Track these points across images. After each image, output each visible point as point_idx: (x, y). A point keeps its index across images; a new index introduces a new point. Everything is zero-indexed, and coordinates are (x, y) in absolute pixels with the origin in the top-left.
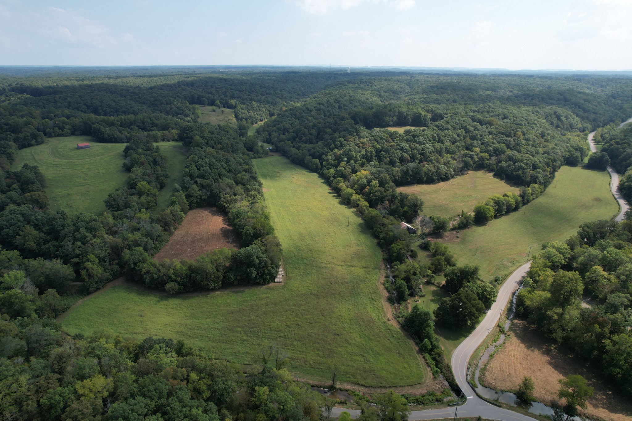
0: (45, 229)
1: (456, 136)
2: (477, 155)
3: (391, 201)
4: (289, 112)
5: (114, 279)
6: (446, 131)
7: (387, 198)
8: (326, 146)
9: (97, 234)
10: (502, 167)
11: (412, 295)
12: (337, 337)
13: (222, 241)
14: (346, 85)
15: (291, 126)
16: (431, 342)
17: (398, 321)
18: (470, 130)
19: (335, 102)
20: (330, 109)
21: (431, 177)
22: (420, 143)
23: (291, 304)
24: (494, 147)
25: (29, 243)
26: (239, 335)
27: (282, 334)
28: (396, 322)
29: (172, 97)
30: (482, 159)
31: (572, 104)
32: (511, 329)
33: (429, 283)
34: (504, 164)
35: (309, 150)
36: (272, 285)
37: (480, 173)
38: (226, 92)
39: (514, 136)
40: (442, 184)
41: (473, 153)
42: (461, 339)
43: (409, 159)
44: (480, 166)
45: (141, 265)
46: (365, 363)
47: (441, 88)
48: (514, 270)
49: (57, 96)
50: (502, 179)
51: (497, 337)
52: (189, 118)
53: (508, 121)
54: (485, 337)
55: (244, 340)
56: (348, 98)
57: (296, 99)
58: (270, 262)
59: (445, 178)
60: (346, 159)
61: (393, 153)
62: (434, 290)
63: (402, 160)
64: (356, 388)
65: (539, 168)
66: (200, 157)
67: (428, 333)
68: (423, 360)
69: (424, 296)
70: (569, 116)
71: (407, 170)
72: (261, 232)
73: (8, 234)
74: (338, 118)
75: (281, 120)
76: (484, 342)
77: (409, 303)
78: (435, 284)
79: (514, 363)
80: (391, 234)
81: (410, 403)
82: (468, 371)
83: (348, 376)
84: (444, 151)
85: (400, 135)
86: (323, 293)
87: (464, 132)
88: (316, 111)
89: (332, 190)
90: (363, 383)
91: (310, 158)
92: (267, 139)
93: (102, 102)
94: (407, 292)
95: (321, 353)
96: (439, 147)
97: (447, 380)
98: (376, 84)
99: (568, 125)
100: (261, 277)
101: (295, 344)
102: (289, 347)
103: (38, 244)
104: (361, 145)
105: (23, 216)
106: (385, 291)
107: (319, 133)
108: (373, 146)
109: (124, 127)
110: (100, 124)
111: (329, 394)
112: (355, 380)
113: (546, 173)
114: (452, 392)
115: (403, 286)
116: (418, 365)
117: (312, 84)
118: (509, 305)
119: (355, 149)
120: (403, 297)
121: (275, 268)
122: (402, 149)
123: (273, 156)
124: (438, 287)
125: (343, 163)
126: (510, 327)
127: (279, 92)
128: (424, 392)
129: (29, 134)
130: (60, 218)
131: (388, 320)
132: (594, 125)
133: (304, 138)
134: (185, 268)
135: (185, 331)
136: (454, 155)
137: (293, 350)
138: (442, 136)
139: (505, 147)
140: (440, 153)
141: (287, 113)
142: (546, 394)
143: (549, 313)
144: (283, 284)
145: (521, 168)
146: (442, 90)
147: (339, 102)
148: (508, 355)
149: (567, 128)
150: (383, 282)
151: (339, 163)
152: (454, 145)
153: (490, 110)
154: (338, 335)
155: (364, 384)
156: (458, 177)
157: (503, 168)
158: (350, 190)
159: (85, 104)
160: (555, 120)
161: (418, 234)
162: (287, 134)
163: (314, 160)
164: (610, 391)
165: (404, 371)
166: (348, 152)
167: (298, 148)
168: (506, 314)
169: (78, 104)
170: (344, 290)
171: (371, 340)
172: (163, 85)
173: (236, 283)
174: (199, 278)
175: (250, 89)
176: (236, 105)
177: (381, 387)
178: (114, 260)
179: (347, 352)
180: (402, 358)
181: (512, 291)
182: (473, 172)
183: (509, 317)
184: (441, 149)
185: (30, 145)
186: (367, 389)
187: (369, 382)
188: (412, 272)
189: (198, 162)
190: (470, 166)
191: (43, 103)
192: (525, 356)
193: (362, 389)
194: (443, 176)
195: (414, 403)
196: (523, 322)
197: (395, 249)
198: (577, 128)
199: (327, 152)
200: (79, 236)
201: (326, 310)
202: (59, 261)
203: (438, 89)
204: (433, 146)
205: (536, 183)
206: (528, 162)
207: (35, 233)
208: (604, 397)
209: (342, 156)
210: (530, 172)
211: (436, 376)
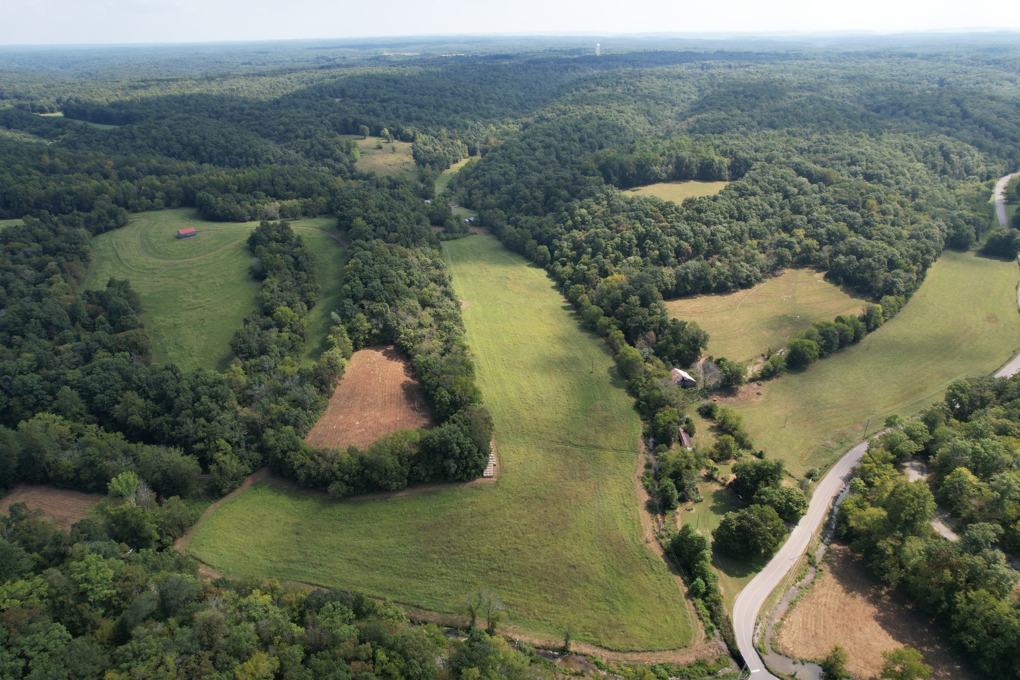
0: (152, 393)
1: (768, 207)
2: (799, 243)
3: (659, 332)
4: (500, 152)
5: (254, 472)
6: (752, 199)
7: (652, 326)
8: (558, 222)
9: (226, 404)
10: (838, 264)
11: (683, 500)
12: (572, 570)
13: (405, 406)
14: (593, 91)
15: (503, 179)
16: (705, 581)
17: (661, 544)
18: (792, 192)
19: (574, 131)
20: (566, 144)
21: (724, 283)
22: (708, 224)
23: (507, 515)
24: (828, 229)
25: (133, 417)
26: (435, 565)
27: (495, 566)
28: (658, 546)
29: (312, 123)
30: (807, 249)
31: (975, 122)
32: (825, 559)
33: (709, 478)
34: (842, 259)
35: (532, 229)
36: (479, 481)
37: (803, 273)
38: (397, 109)
39: (864, 206)
40: (741, 294)
41: (793, 240)
42: (750, 576)
43: (690, 251)
44: (804, 261)
45: (291, 454)
46: (611, 613)
47: (751, 96)
48: (841, 456)
49: (135, 127)
50: (837, 284)
51: (803, 572)
52: (341, 165)
53: (858, 168)
54: (785, 573)
55: (442, 574)
56: (595, 122)
57: (512, 116)
58: (476, 450)
59: (746, 284)
60: (590, 250)
61: (665, 240)
62: (717, 491)
63: (679, 253)
64: (598, 651)
65: (898, 266)
66: (365, 263)
67: (702, 569)
68: (693, 608)
69: (701, 501)
70: (966, 152)
71: (686, 274)
72: (462, 400)
73: (103, 402)
74: (578, 169)
75: (486, 167)
76: (783, 580)
77: (678, 513)
78: (719, 479)
79: (824, 617)
80: (657, 393)
81: (671, 676)
82: (755, 629)
83: (586, 633)
84: (746, 235)
85: (676, 210)
86: (553, 494)
87: (781, 197)
88: (543, 150)
89: (569, 301)
90: (606, 644)
91: (534, 242)
92: (465, 200)
93: (204, 138)
94: (676, 495)
95: (549, 597)
96: (738, 228)
97: (725, 641)
98: (642, 87)
99: (963, 169)
100: (464, 471)
101: (514, 581)
102: (505, 586)
103: (145, 418)
104: (614, 225)
105: (120, 373)
106: (644, 491)
107: (547, 197)
108: (633, 228)
109: (243, 193)
110: (207, 191)
111: (559, 660)
112: (595, 639)
113: (910, 275)
114: (731, 660)
115: (669, 489)
116: (685, 617)
117: (536, 82)
118: (827, 518)
119: (605, 232)
120: (670, 504)
121: (483, 456)
122: (680, 234)
123: (475, 234)
124: (723, 485)
125: (585, 258)
126: (824, 556)
127: (483, 104)
128: (692, 659)
129: (105, 212)
130: (172, 379)
131: (647, 542)
132: (1009, 163)
133: (524, 205)
134: (355, 461)
135: (360, 558)
136: (762, 241)
137: (511, 591)
138: (745, 208)
139: (846, 229)
140: (740, 239)
141: (496, 154)
142: (865, 668)
143: (881, 544)
144: (494, 479)
145: (869, 266)
146: (753, 100)
147: (579, 130)
148: (817, 604)
149: (960, 173)
150: (641, 475)
151: (580, 255)
152: (763, 223)
153: (829, 147)
154: (574, 567)
155: (608, 646)
156: (768, 280)
157: (841, 265)
158: (595, 309)
159: (178, 142)
160: (939, 160)
161: (699, 388)
162: (496, 192)
163: (541, 247)
164: (958, 664)
165: (665, 626)
166: (594, 237)
167: (515, 224)
168: (821, 534)
169: (167, 141)
170: (584, 489)
171: (620, 575)
172: (295, 96)
173: (427, 480)
174: (375, 476)
175: (436, 101)
176: (414, 134)
177: (631, 651)
178: (252, 443)
179: (586, 595)
180: (663, 606)
181: (834, 493)
182: (793, 271)
183: (824, 538)
184: (743, 232)
185: (108, 229)
186: (613, 653)
187: (616, 642)
188: (684, 465)
189: (363, 271)
190: (788, 261)
191: (115, 140)
192: (842, 606)
193: (606, 653)
194: (742, 281)
195: (677, 676)
196: (845, 547)
197: (661, 421)
198: (977, 174)
199: (561, 234)
200: (201, 408)
201: (558, 524)
202: (178, 450)
203: (745, 96)
204: (730, 228)
205: (891, 294)
206: (882, 258)
207: (140, 402)
208: (948, 674)
209: (584, 245)
210: (882, 275)
211: (710, 635)
